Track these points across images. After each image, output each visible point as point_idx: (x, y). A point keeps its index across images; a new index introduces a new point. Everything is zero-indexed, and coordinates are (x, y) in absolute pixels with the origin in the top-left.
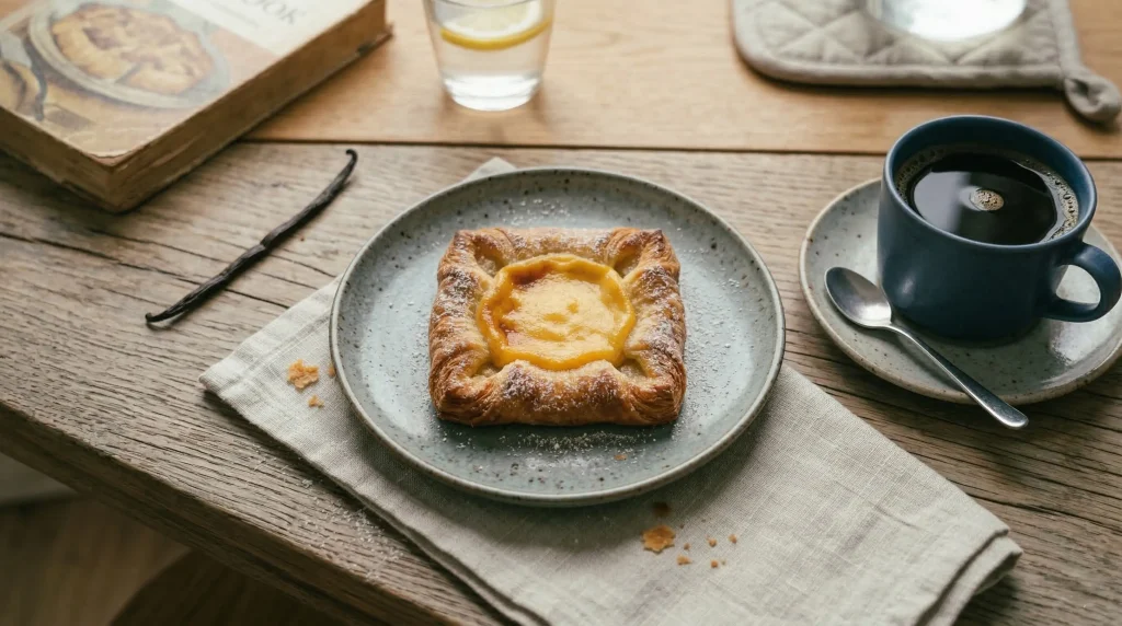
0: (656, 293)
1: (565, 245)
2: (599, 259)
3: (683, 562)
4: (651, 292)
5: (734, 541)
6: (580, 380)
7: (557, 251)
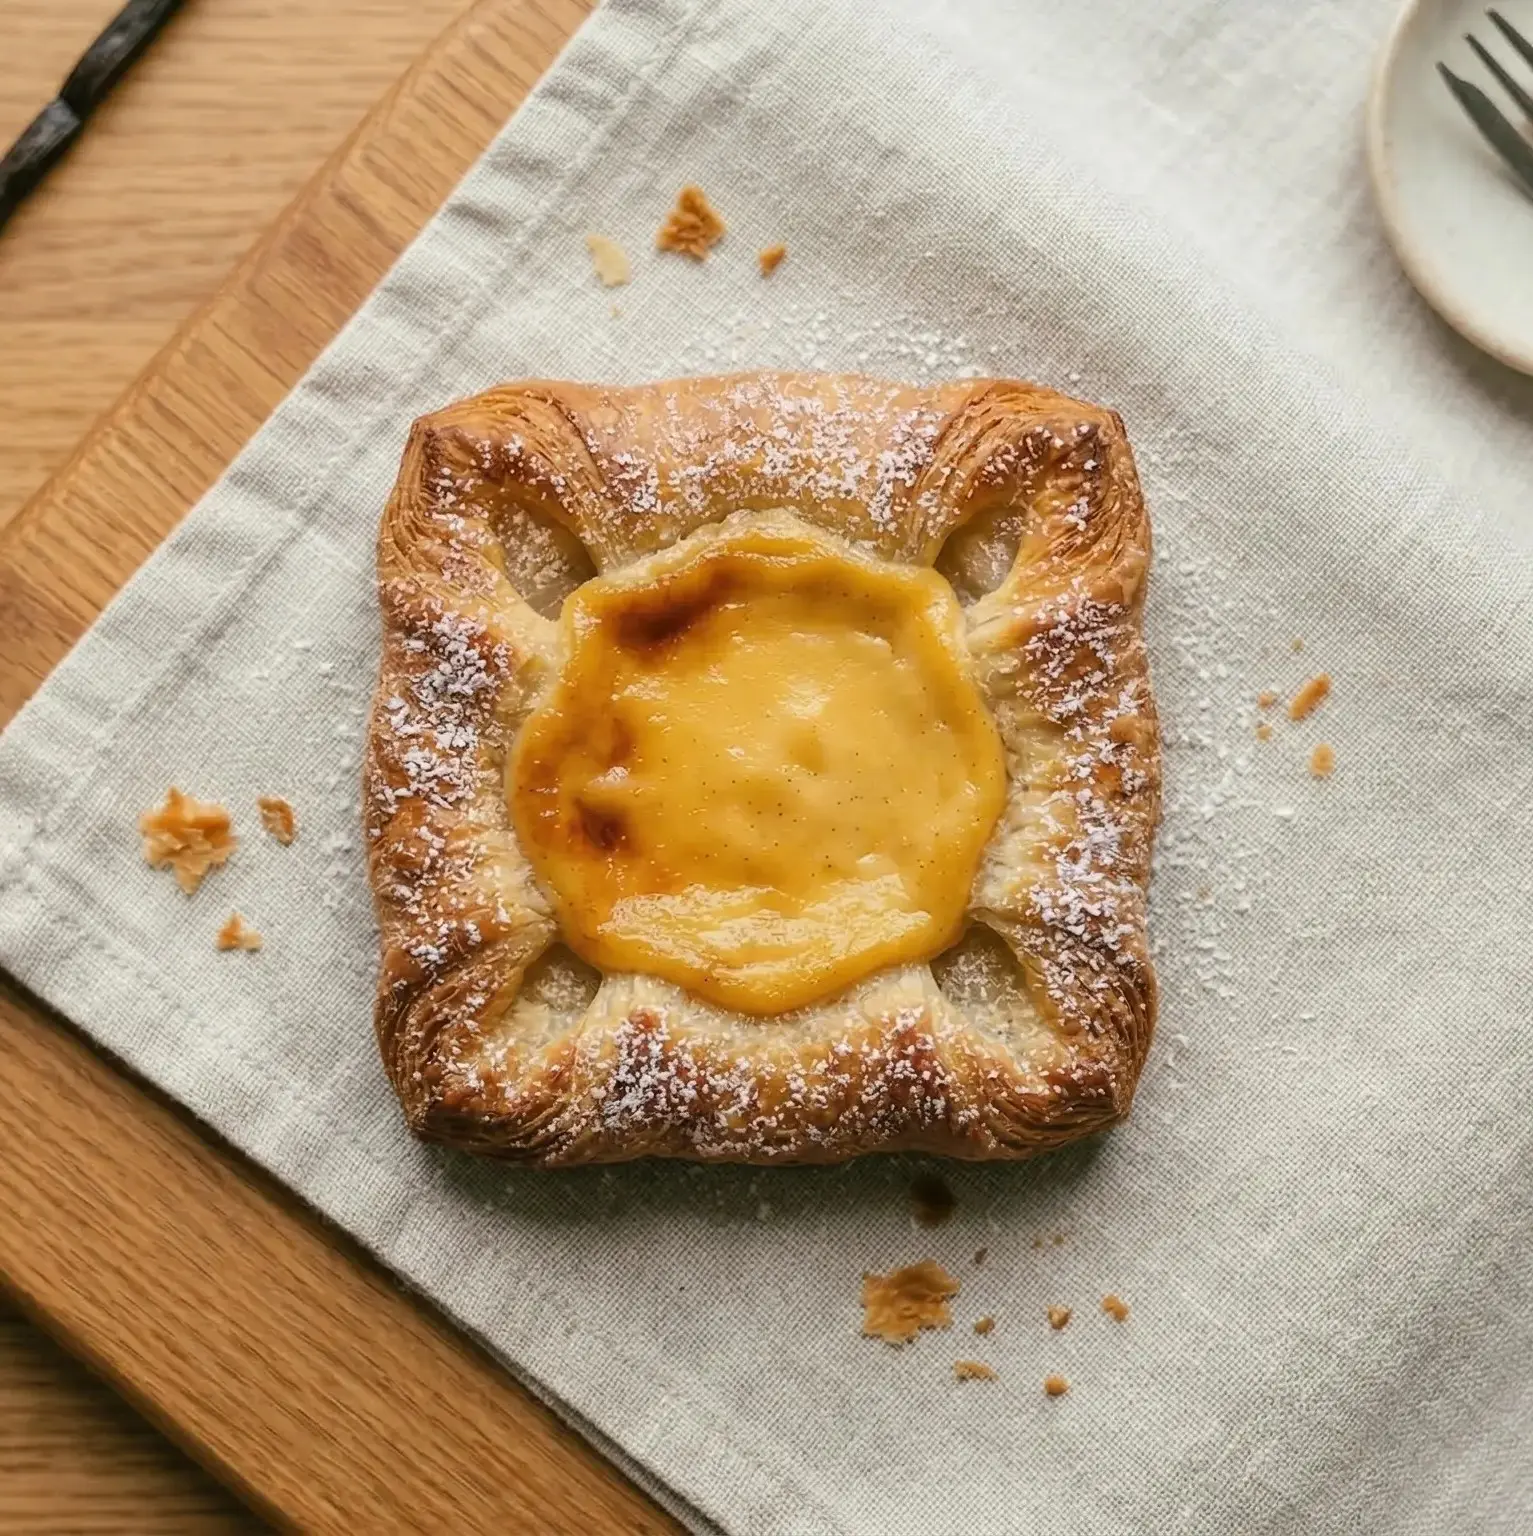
0: (1073, 703)
1: (781, 485)
2: (892, 546)
3: (969, 1374)
4: (1056, 697)
5: (1119, 1314)
6: (834, 1069)
7: (756, 505)
